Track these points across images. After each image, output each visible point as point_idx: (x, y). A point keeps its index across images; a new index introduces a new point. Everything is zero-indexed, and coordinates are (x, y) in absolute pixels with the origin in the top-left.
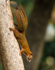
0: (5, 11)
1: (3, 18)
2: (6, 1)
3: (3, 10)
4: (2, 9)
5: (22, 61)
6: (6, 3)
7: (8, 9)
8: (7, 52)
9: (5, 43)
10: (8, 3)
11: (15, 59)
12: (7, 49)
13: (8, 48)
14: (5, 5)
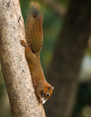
0: (16, 37)
1: (13, 47)
2: (18, 21)
3: (14, 35)
4: (12, 33)
5: (44, 113)
6: (18, 24)
7: (21, 33)
8: (21, 98)
9: (18, 85)
10: (21, 24)
11: (33, 110)
12: (20, 95)
13: (21, 93)
14: (17, 28)
